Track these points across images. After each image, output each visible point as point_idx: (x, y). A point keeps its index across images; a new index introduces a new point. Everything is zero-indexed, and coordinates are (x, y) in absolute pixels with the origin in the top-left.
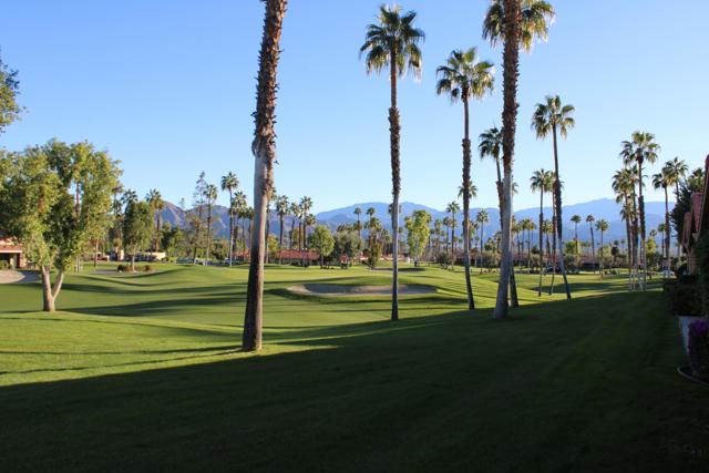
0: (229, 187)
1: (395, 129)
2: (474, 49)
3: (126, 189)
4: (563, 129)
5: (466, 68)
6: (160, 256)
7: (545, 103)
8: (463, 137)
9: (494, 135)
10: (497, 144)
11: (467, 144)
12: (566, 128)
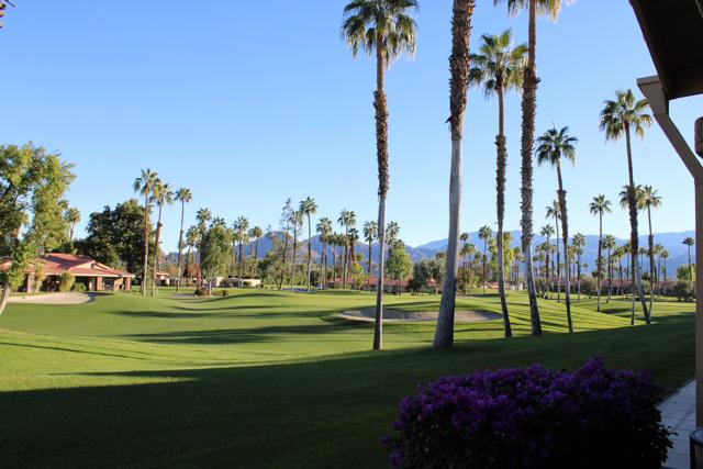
0: (307, 211)
1: (381, 117)
2: (507, 32)
3: (214, 216)
4: (638, 128)
5: (499, 55)
6: (255, 282)
7: (616, 100)
8: (497, 133)
9: (553, 138)
10: (557, 148)
11: (500, 141)
12: (641, 125)
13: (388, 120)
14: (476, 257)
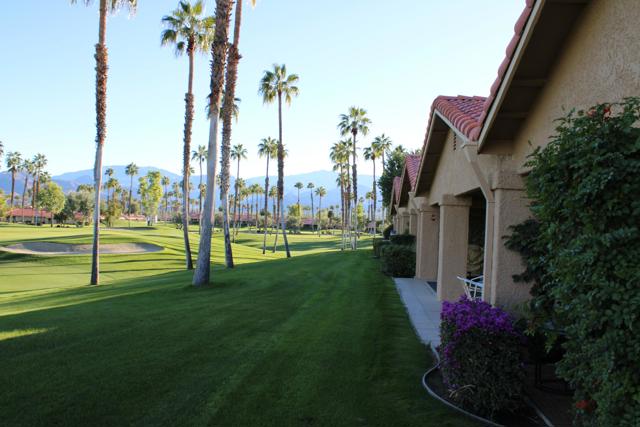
1: (101, 70)
4: (288, 97)
5: (193, 21)
7: (273, 71)
8: (187, 91)
11: (189, 99)
12: (291, 95)
13: (108, 73)
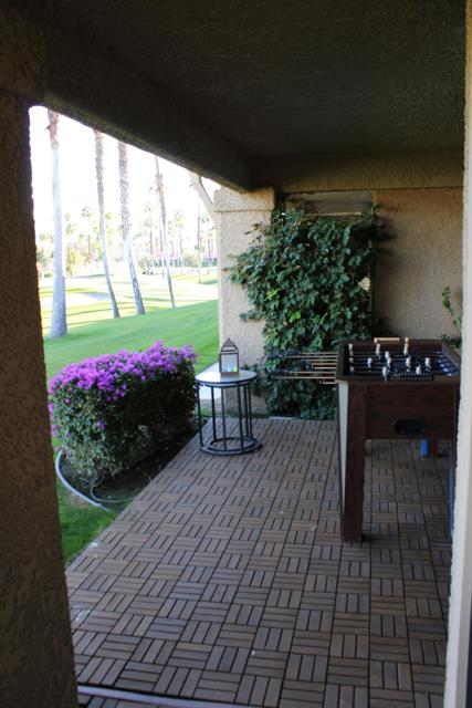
14: (81, 236)
